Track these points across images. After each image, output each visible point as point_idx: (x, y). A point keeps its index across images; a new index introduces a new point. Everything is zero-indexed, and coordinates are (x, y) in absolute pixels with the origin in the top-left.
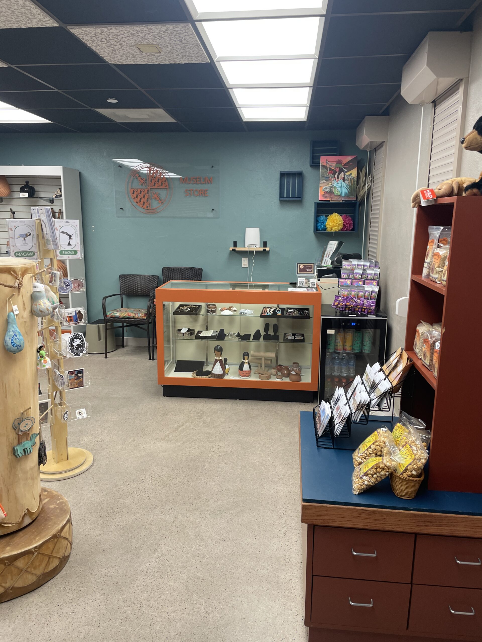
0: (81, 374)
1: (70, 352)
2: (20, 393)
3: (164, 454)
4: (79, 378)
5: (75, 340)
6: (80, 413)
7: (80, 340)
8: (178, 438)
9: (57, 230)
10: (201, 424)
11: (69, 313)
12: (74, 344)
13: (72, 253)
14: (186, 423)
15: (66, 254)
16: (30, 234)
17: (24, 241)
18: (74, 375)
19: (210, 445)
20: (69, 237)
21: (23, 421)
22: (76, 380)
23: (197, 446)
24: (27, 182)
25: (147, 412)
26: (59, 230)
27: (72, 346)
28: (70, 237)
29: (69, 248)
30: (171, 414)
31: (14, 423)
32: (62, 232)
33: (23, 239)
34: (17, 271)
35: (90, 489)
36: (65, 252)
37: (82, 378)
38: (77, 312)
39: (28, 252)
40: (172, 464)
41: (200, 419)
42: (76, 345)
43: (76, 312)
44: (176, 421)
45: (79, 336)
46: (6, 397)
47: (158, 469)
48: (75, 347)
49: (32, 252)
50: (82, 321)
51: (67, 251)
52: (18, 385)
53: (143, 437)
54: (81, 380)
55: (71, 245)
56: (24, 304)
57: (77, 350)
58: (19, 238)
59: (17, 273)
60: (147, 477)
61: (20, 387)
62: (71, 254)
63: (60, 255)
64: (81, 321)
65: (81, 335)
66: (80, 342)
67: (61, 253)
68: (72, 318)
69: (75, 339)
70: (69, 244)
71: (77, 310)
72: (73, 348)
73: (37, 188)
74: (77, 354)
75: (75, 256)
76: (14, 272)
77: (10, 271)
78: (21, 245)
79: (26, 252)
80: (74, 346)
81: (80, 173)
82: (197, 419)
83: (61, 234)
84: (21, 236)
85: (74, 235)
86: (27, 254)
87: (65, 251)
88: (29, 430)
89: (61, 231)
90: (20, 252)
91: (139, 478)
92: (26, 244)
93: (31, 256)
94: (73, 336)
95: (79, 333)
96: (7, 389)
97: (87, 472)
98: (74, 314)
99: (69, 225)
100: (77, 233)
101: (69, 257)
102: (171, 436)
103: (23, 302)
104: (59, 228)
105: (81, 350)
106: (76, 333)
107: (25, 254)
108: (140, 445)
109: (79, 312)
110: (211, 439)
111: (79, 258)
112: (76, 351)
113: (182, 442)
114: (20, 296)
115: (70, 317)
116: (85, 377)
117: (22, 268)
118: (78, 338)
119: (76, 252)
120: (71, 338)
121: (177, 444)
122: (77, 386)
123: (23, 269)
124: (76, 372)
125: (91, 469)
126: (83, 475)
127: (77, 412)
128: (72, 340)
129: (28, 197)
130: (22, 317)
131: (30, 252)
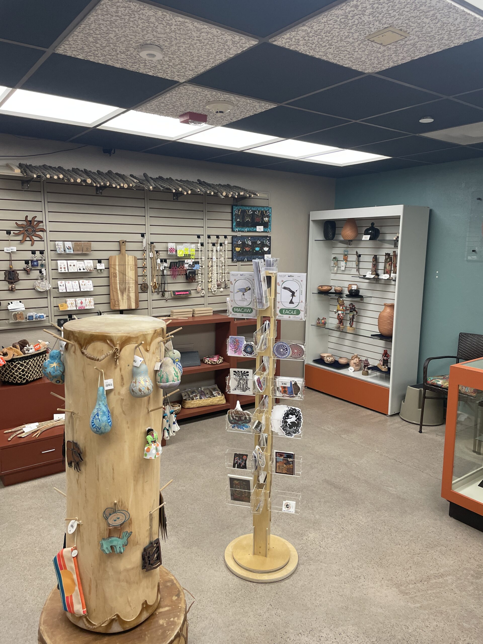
0: (291, 460)
1: (282, 429)
2: (113, 479)
3: (380, 610)
4: (288, 463)
5: (290, 416)
6: (287, 506)
7: (296, 417)
8: (418, 594)
9: (279, 285)
10: (471, 588)
11: (284, 383)
12: (288, 420)
13: (294, 312)
14: (449, 575)
15: (287, 314)
16: (250, 289)
17: (243, 296)
18: (282, 458)
19: (455, 635)
20: (291, 294)
21: (114, 513)
22: (285, 464)
23: (435, 623)
24: (373, 224)
25: (410, 531)
26: (281, 285)
27: (286, 422)
28: (293, 294)
29: (291, 306)
30: (439, 549)
31: (105, 512)
32: (285, 288)
33: (242, 293)
34: (115, 340)
35: (259, 611)
36: (285, 311)
37: (293, 464)
38: (293, 383)
39: (246, 308)
40: (377, 635)
41: (477, 578)
42: (290, 423)
43: (291, 383)
44: (438, 564)
45: (296, 412)
46: (98, 479)
47: (353, 632)
48: (288, 424)
49: (250, 308)
50: (298, 395)
51: (288, 310)
52: (112, 470)
53: (375, 569)
54: (290, 466)
55: (293, 303)
56: (122, 379)
57: (290, 428)
58: (238, 292)
59: (115, 343)
60: (329, 636)
61: (113, 473)
62: (292, 314)
63: (280, 314)
64: (296, 394)
65: (299, 412)
66: (296, 420)
67: (281, 311)
68: (286, 389)
69: (290, 414)
70: (291, 302)
71: (293, 381)
72: (286, 425)
73: (382, 230)
74: (289, 433)
75: (297, 316)
76: (111, 341)
77: (106, 340)
78: (240, 300)
79: (244, 308)
80: (288, 422)
81: (431, 211)
82: (472, 576)
83: (283, 289)
84: (240, 290)
85: (298, 291)
86: (245, 310)
87: (286, 309)
88: (121, 525)
89: (283, 286)
90: (238, 308)
91: (320, 631)
92: (245, 299)
93: (248, 313)
94: (289, 410)
95: (297, 409)
96: (100, 471)
97: (276, 584)
98: (288, 385)
99: (293, 279)
100: (301, 289)
101: (290, 317)
102: (411, 586)
103: (122, 376)
104: (281, 283)
105: (295, 430)
106: (293, 408)
107: (243, 310)
108: (363, 578)
109: (296, 384)
110: (465, 624)
111: (302, 319)
112: (288, 429)
113: (419, 605)
114: (118, 369)
115: (284, 388)
116: (296, 464)
117: (122, 337)
118: (295, 415)
119: (298, 312)
120: (286, 412)
121: (409, 604)
122: (286, 472)
123: (124, 338)
124: (285, 455)
125: (283, 583)
126: (268, 587)
127: (284, 502)
128: (287, 415)
129: (370, 239)
130: (119, 393)
131: (248, 308)
